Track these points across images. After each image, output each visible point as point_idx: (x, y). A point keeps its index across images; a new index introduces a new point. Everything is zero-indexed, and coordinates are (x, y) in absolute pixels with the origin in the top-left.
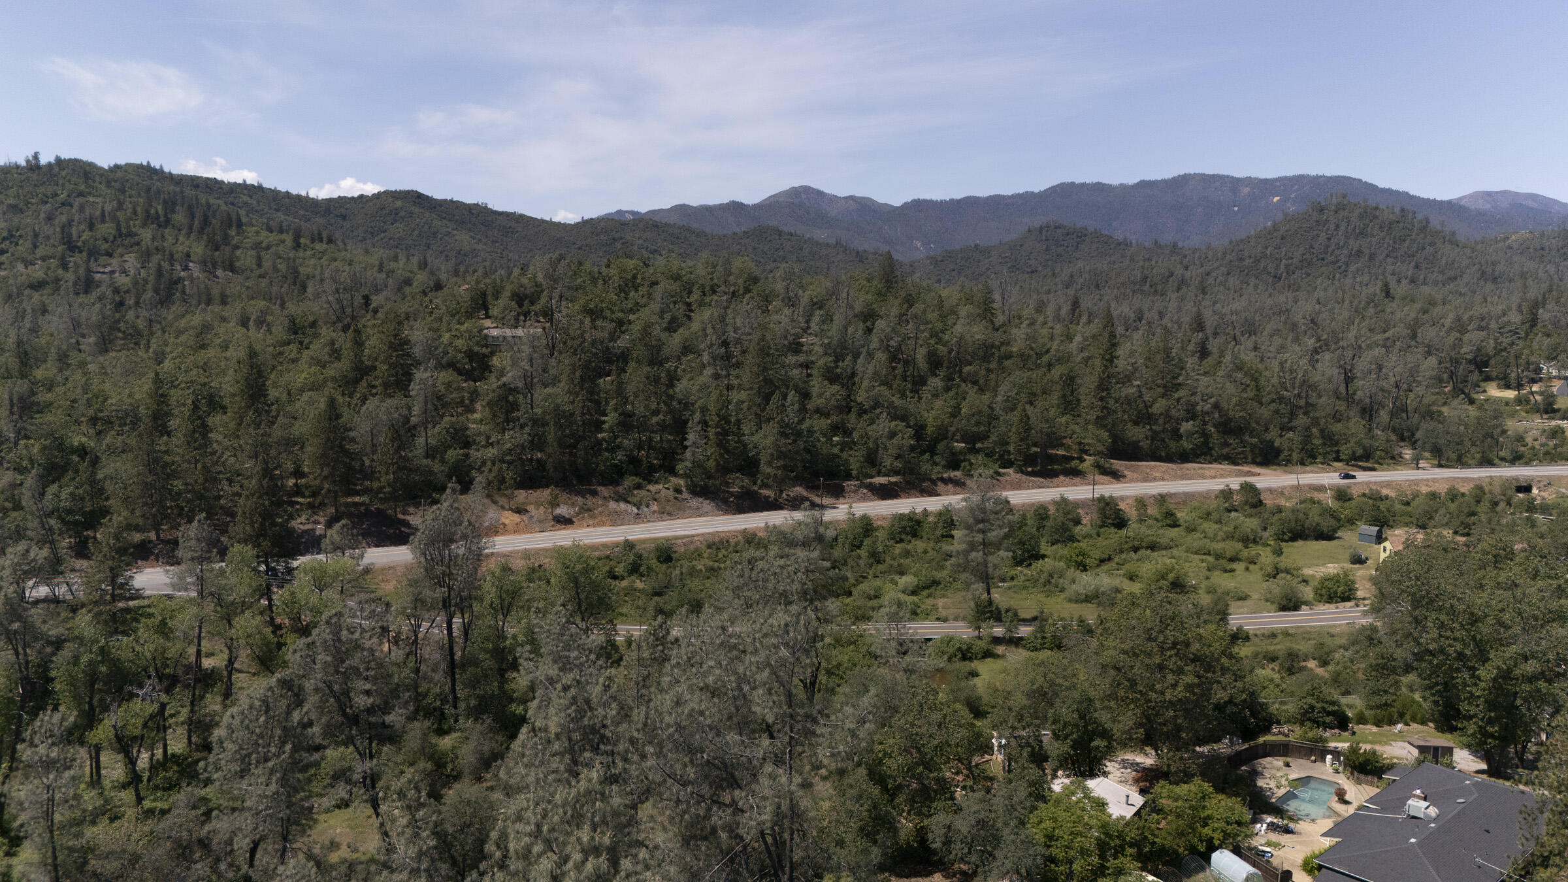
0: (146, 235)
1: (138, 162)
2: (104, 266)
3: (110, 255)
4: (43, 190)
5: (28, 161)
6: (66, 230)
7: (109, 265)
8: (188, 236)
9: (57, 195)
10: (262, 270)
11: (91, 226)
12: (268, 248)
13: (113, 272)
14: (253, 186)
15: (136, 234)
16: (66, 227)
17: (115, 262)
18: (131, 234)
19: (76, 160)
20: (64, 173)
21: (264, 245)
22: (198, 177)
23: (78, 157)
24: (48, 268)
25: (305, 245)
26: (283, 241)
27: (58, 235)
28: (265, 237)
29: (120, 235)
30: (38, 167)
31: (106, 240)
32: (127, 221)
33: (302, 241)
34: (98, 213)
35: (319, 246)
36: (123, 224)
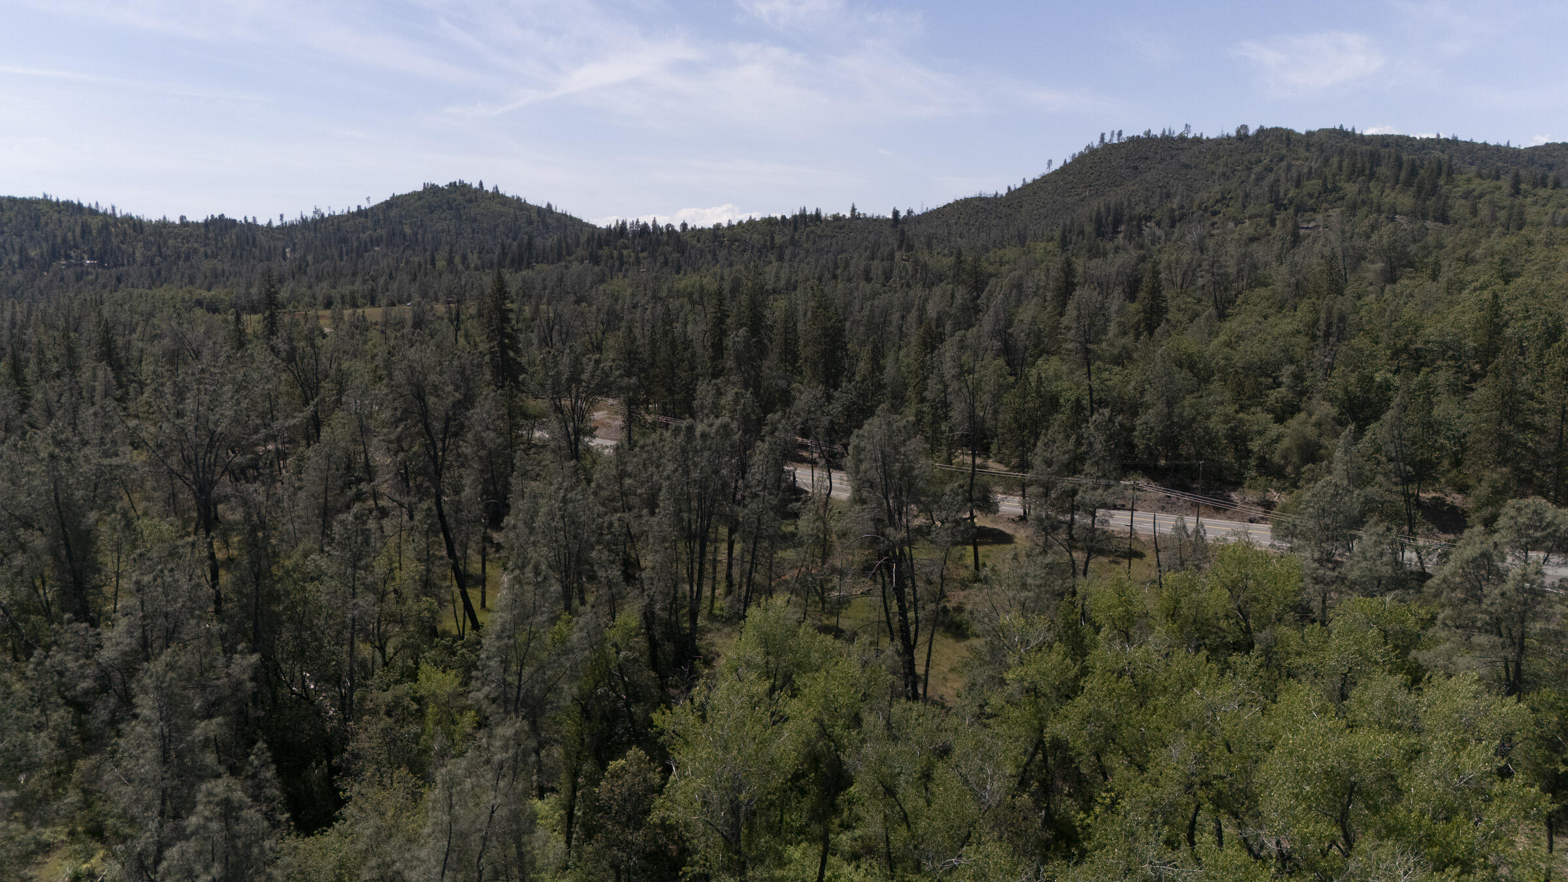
0: (1351, 189)
1: (1331, 126)
2: (1309, 222)
3: (1314, 210)
4: (1248, 156)
5: (1238, 132)
6: (1275, 189)
7: (1313, 220)
8: (1393, 188)
9: (1260, 161)
10: (1477, 220)
11: (1298, 184)
12: (1481, 196)
13: (1317, 227)
14: (1447, 140)
15: (1341, 189)
16: (1274, 188)
17: (1319, 217)
18: (1336, 189)
19: (1277, 129)
20: (1268, 140)
21: (1476, 193)
22: (1389, 136)
23: (1279, 126)
24: (1258, 225)
25: (1526, 191)
26: (1500, 188)
27: (1267, 195)
28: (1478, 185)
29: (1325, 192)
30: (1247, 136)
31: (1311, 196)
32: (1334, 175)
33: (1523, 186)
34: (1305, 170)
35: (1543, 192)
36: (1330, 180)
